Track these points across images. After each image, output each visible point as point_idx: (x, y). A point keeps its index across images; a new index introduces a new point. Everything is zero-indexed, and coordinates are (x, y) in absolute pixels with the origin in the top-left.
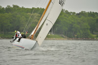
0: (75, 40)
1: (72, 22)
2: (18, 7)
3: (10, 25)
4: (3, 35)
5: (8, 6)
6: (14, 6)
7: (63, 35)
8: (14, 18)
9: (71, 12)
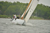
0: (48, 20)
1: (47, 11)
2: (19, 2)
3: (15, 11)
4: (11, 16)
5: (15, 2)
6: (18, 2)
7: (42, 18)
8: (17, 8)
9: (46, 6)
